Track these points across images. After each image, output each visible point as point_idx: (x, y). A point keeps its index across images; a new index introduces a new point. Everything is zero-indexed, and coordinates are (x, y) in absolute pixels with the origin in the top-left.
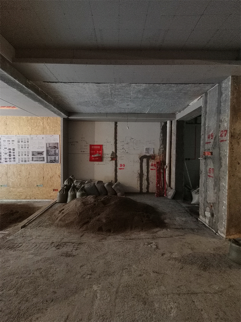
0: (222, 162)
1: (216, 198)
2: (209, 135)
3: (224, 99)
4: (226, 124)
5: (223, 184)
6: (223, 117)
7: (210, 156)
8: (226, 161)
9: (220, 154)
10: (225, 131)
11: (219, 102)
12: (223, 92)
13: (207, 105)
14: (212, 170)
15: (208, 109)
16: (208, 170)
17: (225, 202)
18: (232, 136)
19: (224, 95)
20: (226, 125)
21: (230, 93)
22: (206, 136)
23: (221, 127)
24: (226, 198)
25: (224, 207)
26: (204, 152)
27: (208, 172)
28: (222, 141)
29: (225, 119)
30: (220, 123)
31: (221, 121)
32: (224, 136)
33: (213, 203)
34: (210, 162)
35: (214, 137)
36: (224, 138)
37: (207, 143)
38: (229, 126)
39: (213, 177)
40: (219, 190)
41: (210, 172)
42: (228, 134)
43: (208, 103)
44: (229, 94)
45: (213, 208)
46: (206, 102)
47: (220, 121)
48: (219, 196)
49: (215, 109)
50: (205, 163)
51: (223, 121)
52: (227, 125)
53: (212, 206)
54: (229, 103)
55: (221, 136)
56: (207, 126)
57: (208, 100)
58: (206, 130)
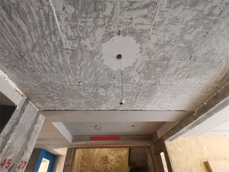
2: (6, 160)
3: (36, 129)
4: (28, 155)
6: (30, 146)
10: (25, 162)
12: (38, 122)
15: (21, 120)
19: (37, 125)
23: (24, 155)
30: (25, 151)
31: (26, 148)
32: (21, 168)
35: (11, 165)
36: (20, 171)
42: (25, 168)
43: (25, 114)
44: (39, 129)
46: (23, 109)
51: (28, 150)
56: (10, 143)
57: (26, 110)
58: (4, 148)
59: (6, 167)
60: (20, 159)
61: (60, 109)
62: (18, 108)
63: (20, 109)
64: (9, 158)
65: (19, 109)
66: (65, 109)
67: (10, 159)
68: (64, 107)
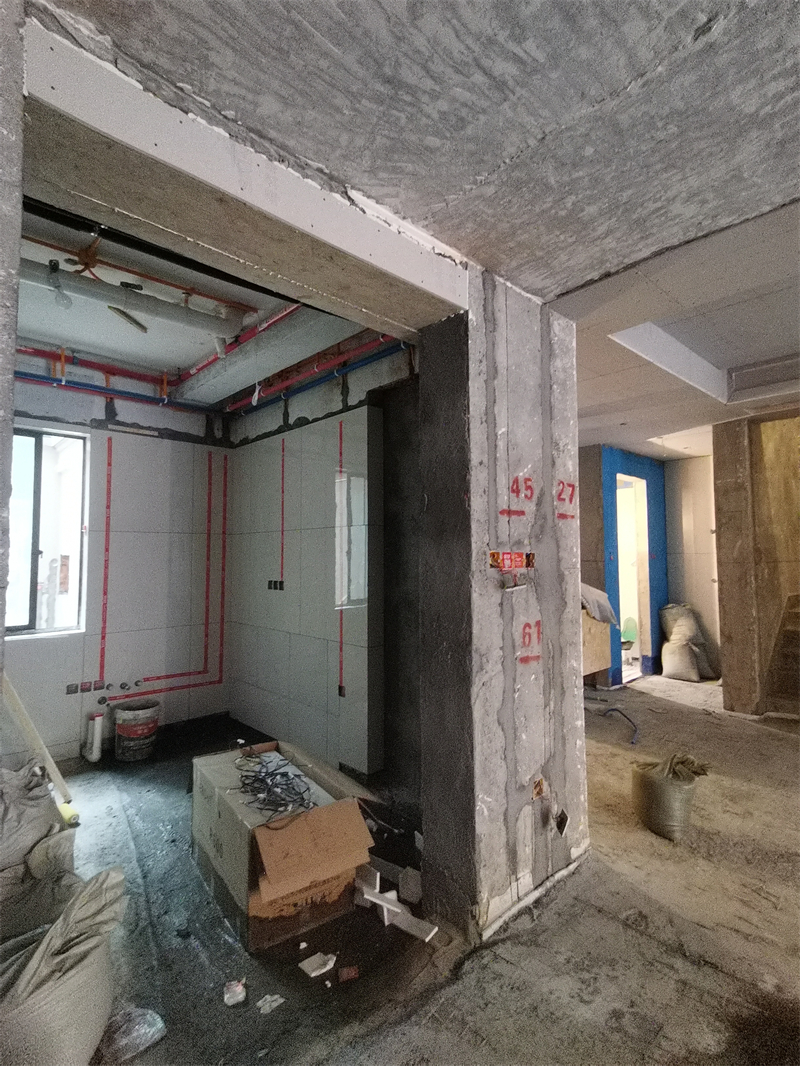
2: (516, 481)
6: (563, 436)
8: (577, 584)
9: (559, 561)
10: (569, 485)
12: (557, 348)
13: (498, 335)
14: (533, 631)
15: (501, 358)
20: (570, 466)
21: (575, 373)
22: (503, 482)
26: (495, 555)
27: (518, 640)
28: (563, 516)
29: (567, 445)
31: (555, 445)
32: (567, 501)
35: (536, 493)
36: (568, 508)
38: (578, 474)
39: (537, 658)
41: (526, 640)
42: (578, 500)
43: (502, 331)
44: (572, 374)
47: (552, 444)
50: (501, 604)
51: (561, 448)
52: (573, 466)
53: (539, 785)
55: (561, 499)
56: (503, 433)
57: (501, 317)
58: (498, 449)
59: (526, 496)
60: (553, 477)
61: (628, 261)
62: (474, 319)
63: (481, 319)
64: (521, 474)
65: (477, 319)
66: (654, 249)
67: (527, 476)
68: (649, 241)
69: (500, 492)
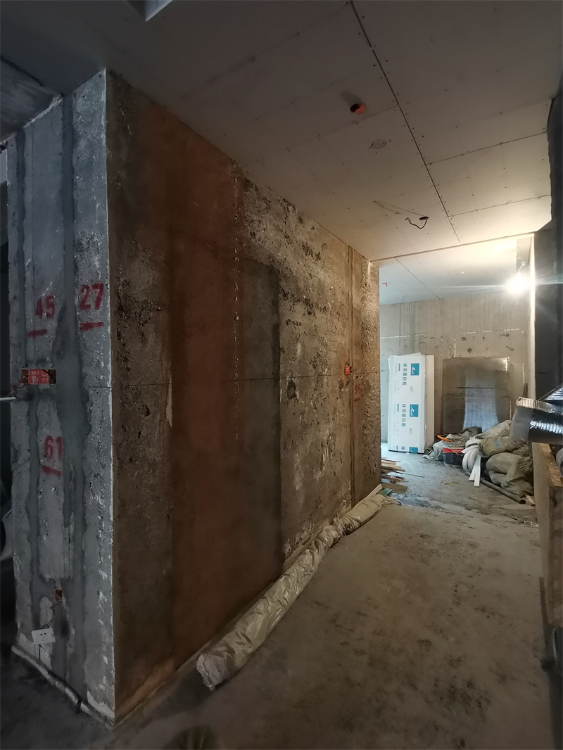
0: (91, 411)
1: (74, 561)
2: (40, 301)
3: (84, 158)
4: (96, 261)
5: (98, 498)
6: (87, 231)
7: (47, 386)
8: (105, 407)
9: (82, 378)
10: (95, 286)
11: (68, 171)
12: (80, 129)
13: (26, 178)
14: (54, 445)
15: (29, 197)
16: (41, 443)
17: (104, 575)
18: (121, 310)
19: (82, 144)
20: (97, 263)
21: (103, 136)
22: (30, 308)
23: (81, 269)
24: (109, 557)
25: (101, 594)
26: (25, 372)
27: (42, 451)
28: (88, 326)
29: (92, 238)
30: (77, 256)
31: (78, 247)
32: (93, 306)
33: (63, 582)
34: (46, 410)
35: (58, 309)
36: (94, 315)
37: (35, 334)
38: (108, 267)
39: (58, 473)
40: (85, 526)
41: (49, 452)
42: (107, 301)
43: (29, 170)
44: (100, 141)
45: (64, 600)
46: (20, 170)
47: (74, 247)
48: (83, 552)
49: (53, 195)
50: (28, 413)
51: (85, 246)
52: (102, 261)
53: (59, 593)
54: (104, 177)
55: (84, 306)
56: (30, 263)
58: (26, 280)
59: (48, 315)
64: (43, 294)
67: (49, 294)
69: (27, 317)
